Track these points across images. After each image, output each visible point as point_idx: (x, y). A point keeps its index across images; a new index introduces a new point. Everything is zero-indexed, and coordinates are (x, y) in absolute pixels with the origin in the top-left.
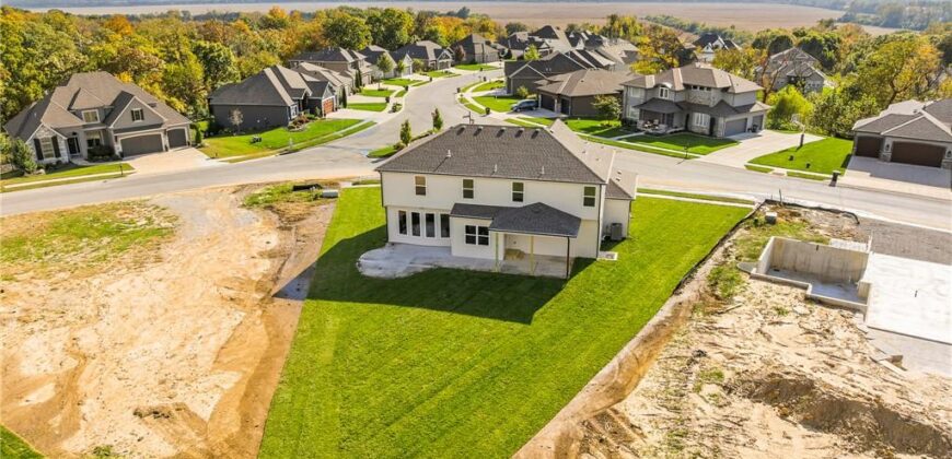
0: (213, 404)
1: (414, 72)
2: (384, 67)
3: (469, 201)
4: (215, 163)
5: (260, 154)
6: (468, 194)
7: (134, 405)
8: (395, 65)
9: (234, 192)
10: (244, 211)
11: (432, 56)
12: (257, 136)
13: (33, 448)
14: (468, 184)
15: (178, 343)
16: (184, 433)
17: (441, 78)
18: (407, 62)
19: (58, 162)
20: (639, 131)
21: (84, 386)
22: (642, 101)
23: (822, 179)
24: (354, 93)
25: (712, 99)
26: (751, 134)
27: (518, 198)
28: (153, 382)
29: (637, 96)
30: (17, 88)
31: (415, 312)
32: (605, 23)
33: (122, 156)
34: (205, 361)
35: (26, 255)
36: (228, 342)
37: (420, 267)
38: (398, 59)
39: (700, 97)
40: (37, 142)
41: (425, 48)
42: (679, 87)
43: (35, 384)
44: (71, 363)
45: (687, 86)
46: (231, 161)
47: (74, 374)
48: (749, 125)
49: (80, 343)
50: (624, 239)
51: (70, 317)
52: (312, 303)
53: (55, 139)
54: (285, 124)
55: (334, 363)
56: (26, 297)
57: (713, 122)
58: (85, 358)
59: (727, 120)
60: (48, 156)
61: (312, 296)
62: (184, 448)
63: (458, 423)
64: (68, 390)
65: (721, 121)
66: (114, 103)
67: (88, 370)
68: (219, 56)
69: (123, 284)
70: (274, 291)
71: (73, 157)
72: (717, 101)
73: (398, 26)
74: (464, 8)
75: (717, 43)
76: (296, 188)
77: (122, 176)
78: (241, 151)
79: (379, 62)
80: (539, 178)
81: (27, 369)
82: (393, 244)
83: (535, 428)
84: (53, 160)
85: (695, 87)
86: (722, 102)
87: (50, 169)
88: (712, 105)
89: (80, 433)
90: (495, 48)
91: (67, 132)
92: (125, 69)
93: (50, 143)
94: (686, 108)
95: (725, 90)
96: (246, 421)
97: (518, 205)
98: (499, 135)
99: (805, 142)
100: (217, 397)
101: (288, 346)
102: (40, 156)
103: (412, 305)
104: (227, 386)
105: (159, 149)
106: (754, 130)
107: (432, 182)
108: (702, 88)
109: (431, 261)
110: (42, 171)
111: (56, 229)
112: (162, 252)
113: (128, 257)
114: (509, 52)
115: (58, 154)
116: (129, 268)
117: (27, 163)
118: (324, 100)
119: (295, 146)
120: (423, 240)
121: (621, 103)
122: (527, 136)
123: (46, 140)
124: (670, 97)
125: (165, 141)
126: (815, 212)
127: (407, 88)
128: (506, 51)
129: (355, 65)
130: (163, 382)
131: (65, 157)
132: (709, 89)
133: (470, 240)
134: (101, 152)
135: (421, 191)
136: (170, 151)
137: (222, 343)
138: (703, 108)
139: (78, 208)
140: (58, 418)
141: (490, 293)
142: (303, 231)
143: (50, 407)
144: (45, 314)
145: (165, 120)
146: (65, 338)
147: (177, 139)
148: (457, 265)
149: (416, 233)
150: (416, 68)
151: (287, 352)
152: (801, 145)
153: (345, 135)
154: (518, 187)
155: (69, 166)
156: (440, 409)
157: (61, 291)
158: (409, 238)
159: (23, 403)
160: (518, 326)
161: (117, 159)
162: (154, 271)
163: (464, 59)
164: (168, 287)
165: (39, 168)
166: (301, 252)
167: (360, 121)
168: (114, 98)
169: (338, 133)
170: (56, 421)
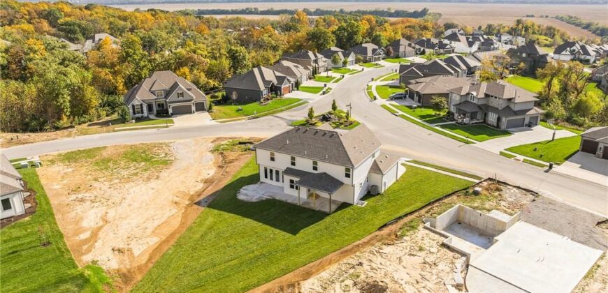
0: (142, 250)
1: (356, 63)
2: (335, 61)
3: (293, 167)
4: (214, 122)
5: (239, 118)
6: (293, 164)
7: (114, 245)
8: (343, 59)
9: (212, 142)
10: (210, 154)
11: (369, 53)
12: (240, 107)
13: (73, 256)
14: (293, 159)
15: (143, 221)
16: (125, 260)
17: (371, 69)
18: (352, 58)
19: (142, 116)
20: (454, 120)
21: (101, 234)
22: (458, 102)
23: (543, 166)
24: (310, 79)
25: (500, 104)
26: (527, 128)
27: (315, 168)
28: (125, 237)
29: (456, 98)
30: (137, 71)
31: (247, 220)
32: (512, 24)
33: (172, 114)
34: (149, 231)
35: (107, 168)
36: (162, 224)
37: (265, 197)
38: (346, 55)
39: (494, 103)
40: (133, 106)
41: (366, 48)
42: (481, 95)
43: (85, 230)
44: (101, 223)
45: (487, 95)
46: (221, 122)
47: (100, 228)
48: (527, 122)
49: (108, 215)
50: (378, 194)
51: (110, 202)
52: (208, 209)
53: (141, 105)
54: (260, 100)
55: (198, 241)
56: (98, 190)
57: (499, 119)
58: (106, 222)
59: (507, 119)
60: (139, 113)
61: (209, 206)
62: (122, 266)
63: (228, 276)
64: (95, 235)
65: (504, 120)
66: (171, 88)
67: (106, 228)
68: (240, 55)
69: (137, 189)
70: (196, 201)
71: (150, 114)
72: (504, 106)
73: (355, 33)
74: (425, 9)
75: (574, 48)
76: (240, 143)
77: (167, 127)
78: (229, 116)
79: (332, 58)
80: (324, 160)
81: (85, 224)
82: (262, 183)
83: (258, 285)
84: (140, 115)
85: (492, 96)
86: (508, 107)
87: (138, 120)
88: (500, 109)
89: (90, 254)
90: (414, 48)
91: (147, 102)
92: (186, 65)
93: (139, 107)
94: (485, 108)
95: (510, 100)
96: (150, 260)
97: (315, 172)
98: (315, 134)
99: (555, 138)
100: (145, 247)
101: (185, 229)
102: (134, 113)
103: (248, 217)
104: (151, 244)
105: (190, 112)
106: (530, 125)
107: (277, 155)
108: (496, 98)
109: (272, 194)
110: (134, 121)
111: (125, 155)
112: (161, 174)
113: (146, 174)
114: (424, 50)
115: (142, 113)
116: (143, 181)
117: (127, 117)
118: (283, 87)
119: (257, 115)
120: (274, 183)
121: (447, 102)
122: (327, 137)
123: (137, 105)
124: (475, 101)
125: (194, 108)
126: (515, 189)
127: (343, 76)
128: (422, 49)
129: (316, 61)
130: (129, 238)
131: (145, 114)
132: (499, 98)
133: (292, 187)
134: (163, 112)
135: (273, 159)
136: (196, 113)
137: (160, 223)
138: (495, 110)
139: (140, 144)
140: (86, 246)
141: (287, 217)
142: (228, 170)
143: (86, 241)
144: (102, 199)
145: (194, 97)
146: (103, 212)
147: (200, 107)
148: (283, 199)
149: (271, 179)
150: (357, 61)
151: (183, 232)
152: (553, 140)
153: (287, 109)
154: (315, 163)
155: (147, 119)
156: (225, 269)
157: (112, 189)
158: (268, 181)
159: (77, 238)
160: (288, 235)
161: (169, 117)
162: (153, 183)
163: (392, 55)
164: (153, 193)
165: (133, 119)
166: (220, 180)
167: (301, 100)
168: (171, 85)
169: (283, 108)
170: (85, 247)
